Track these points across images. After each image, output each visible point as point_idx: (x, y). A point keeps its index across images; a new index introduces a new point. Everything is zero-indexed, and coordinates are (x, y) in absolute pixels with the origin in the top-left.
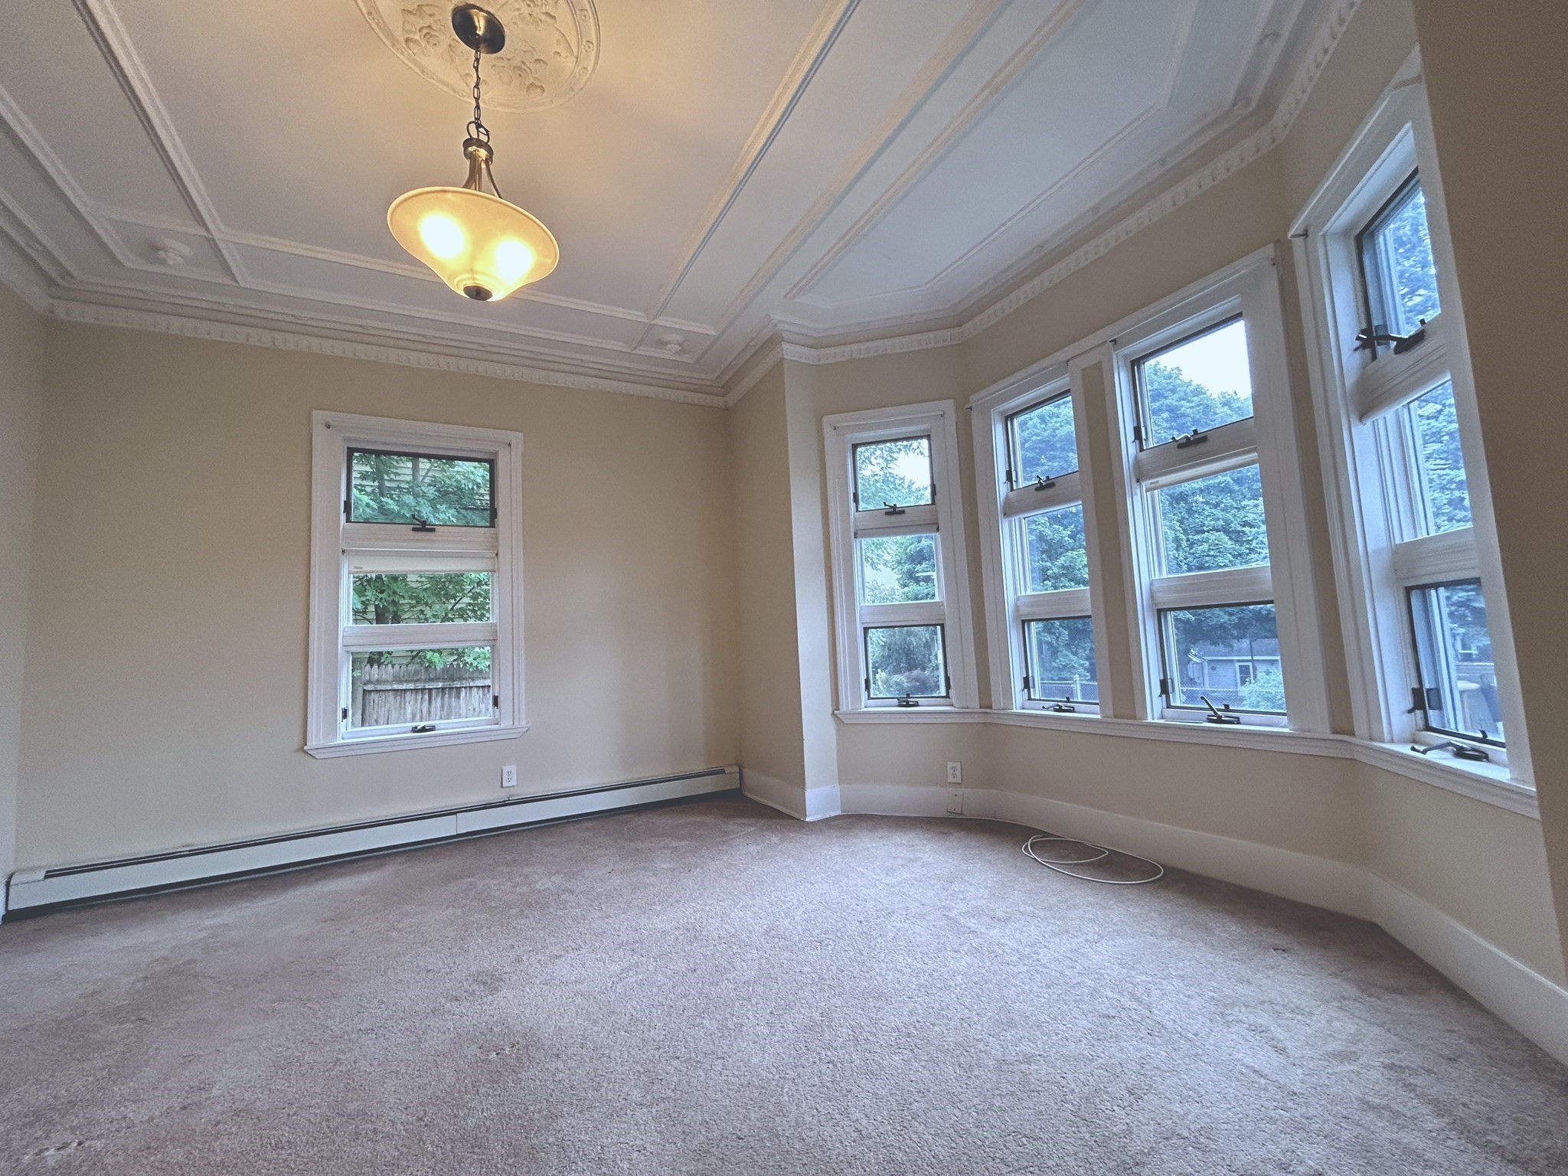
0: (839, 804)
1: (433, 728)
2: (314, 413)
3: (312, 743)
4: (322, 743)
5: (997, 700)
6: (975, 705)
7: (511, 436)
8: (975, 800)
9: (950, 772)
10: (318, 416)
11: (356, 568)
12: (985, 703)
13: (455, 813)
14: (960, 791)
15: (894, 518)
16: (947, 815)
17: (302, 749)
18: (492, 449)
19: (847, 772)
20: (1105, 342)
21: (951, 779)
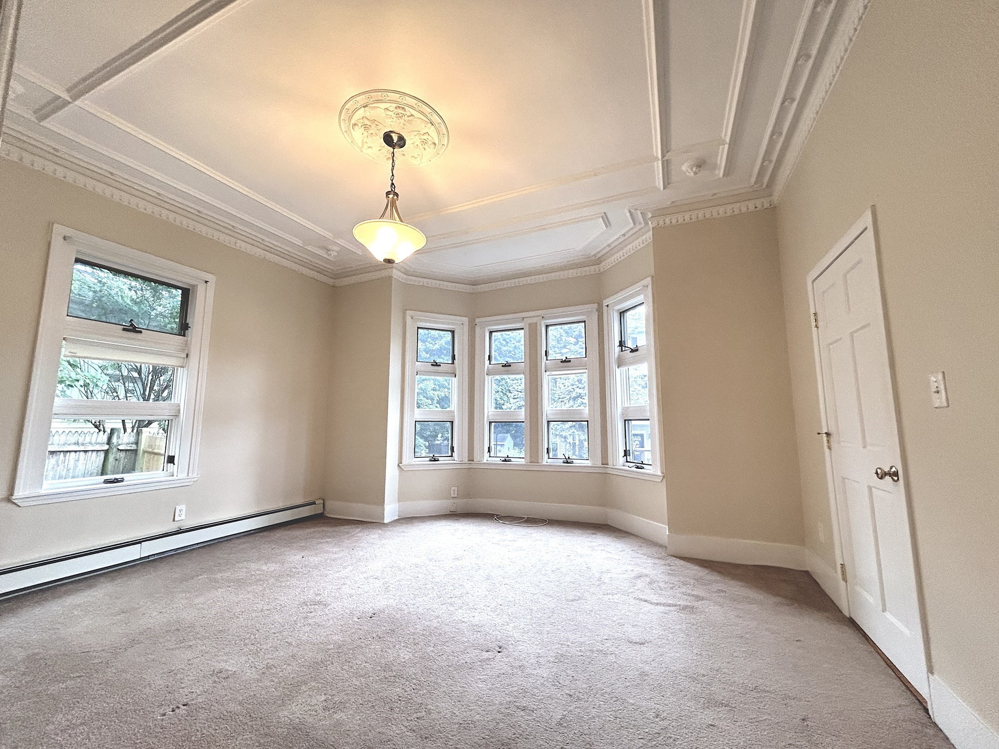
0: (397, 513)
1: (122, 480)
2: (55, 226)
3: (18, 493)
4: (27, 493)
5: (477, 458)
6: (466, 460)
7: (208, 277)
8: (461, 504)
9: (452, 492)
10: (59, 230)
11: (70, 352)
12: (471, 460)
13: (140, 543)
14: (456, 501)
15: (436, 368)
16: (449, 513)
17: (9, 499)
18: (193, 282)
19: (402, 497)
20: (539, 316)
21: (453, 496)
